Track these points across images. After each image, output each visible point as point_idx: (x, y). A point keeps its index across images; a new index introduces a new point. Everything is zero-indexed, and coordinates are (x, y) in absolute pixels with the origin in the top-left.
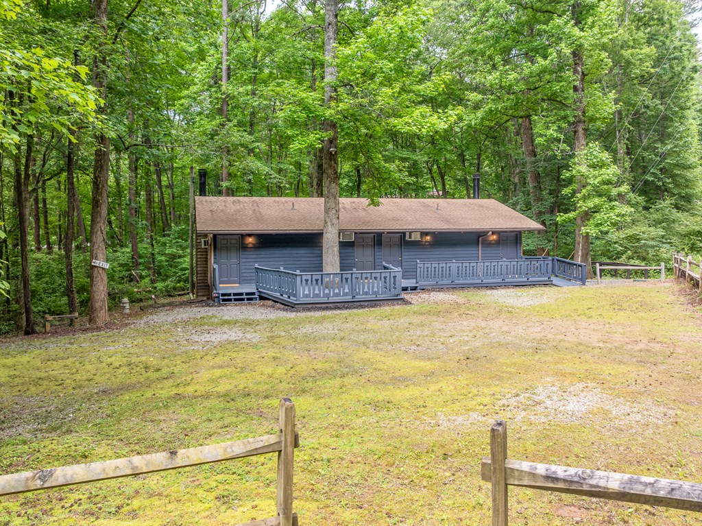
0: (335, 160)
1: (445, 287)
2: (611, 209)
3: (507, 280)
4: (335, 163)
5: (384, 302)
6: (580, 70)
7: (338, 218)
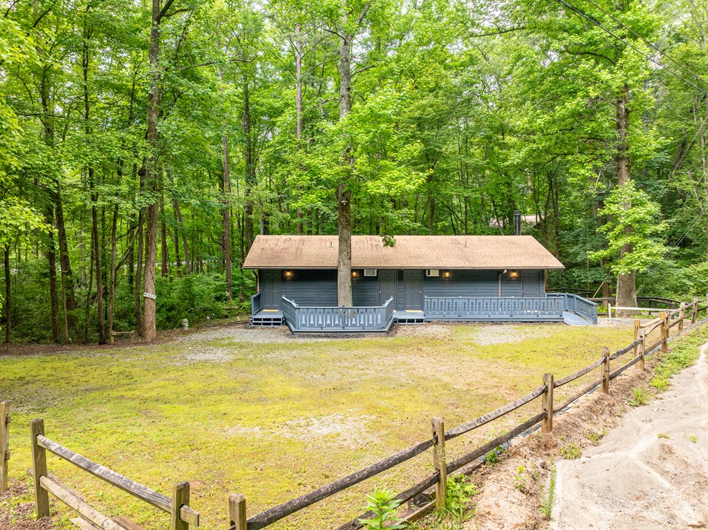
0: (346, 210)
1: (451, 320)
2: (644, 248)
3: (514, 316)
4: (347, 212)
5: (367, 333)
6: (623, 107)
7: (350, 259)
